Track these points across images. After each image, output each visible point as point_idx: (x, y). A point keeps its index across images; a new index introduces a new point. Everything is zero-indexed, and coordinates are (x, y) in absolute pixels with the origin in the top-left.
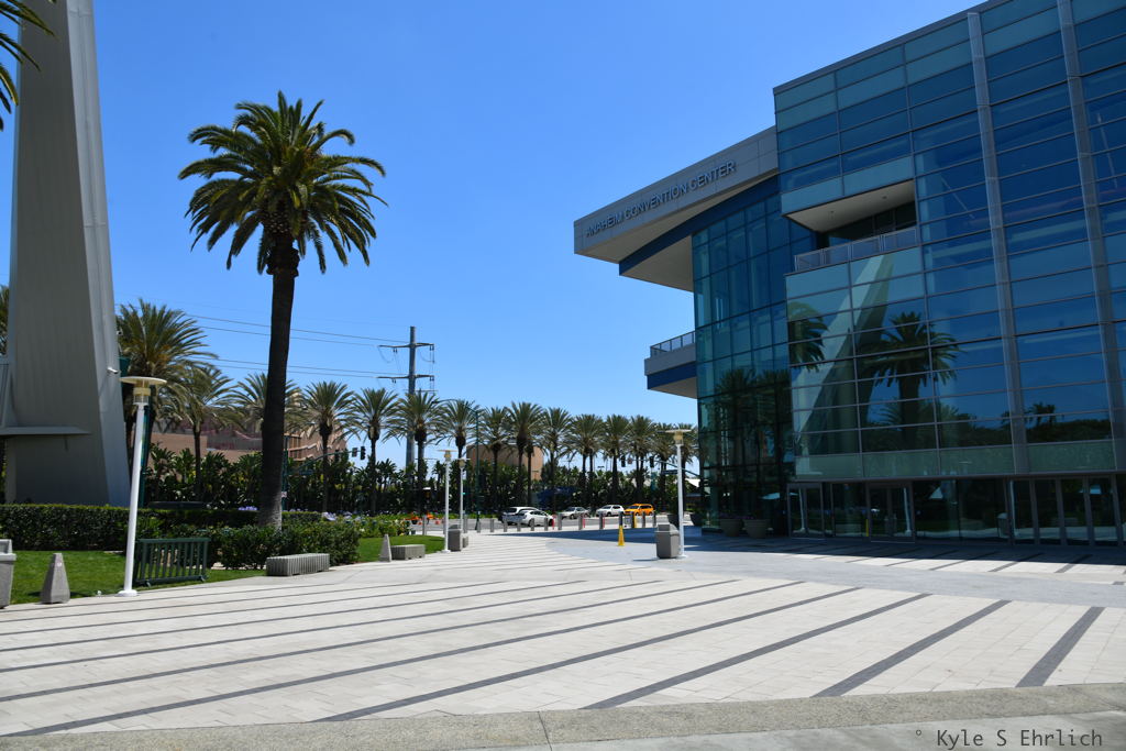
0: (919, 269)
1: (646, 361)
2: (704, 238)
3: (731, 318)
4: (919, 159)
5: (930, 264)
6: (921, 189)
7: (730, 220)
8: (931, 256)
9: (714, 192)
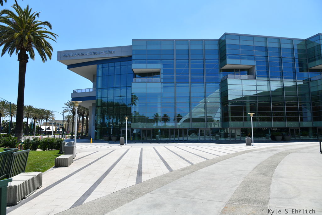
1: (72, 94)
2: (100, 66)
3: (108, 88)
4: (162, 65)
5: (162, 87)
6: (162, 71)
7: (110, 64)
8: (163, 85)
9: (108, 56)
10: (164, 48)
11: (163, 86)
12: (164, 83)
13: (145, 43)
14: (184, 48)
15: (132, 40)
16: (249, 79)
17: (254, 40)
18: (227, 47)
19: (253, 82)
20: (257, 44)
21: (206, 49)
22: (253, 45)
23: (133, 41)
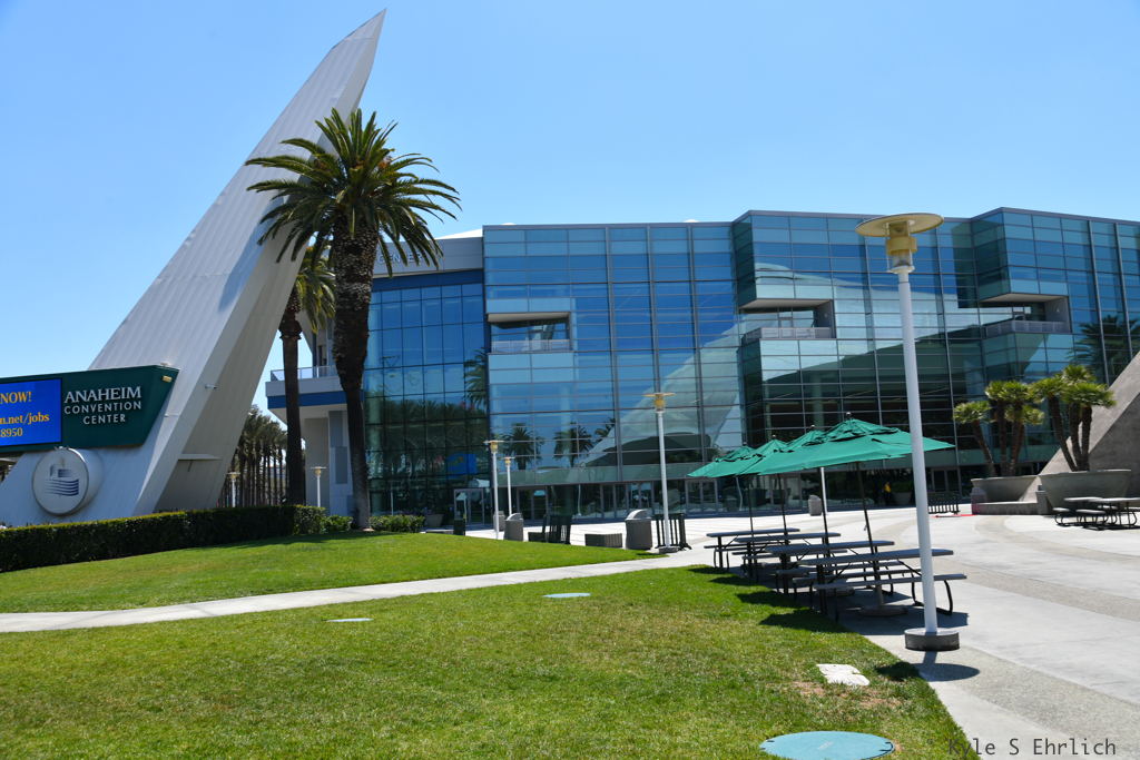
0: (572, 365)
3: (402, 367)
4: (574, 300)
5: (577, 363)
6: (574, 319)
7: (405, 292)
10: (576, 250)
11: (580, 361)
12: (579, 353)
13: (520, 236)
15: (485, 226)
16: (818, 337)
17: (830, 228)
18: (756, 252)
20: (837, 239)
21: (696, 251)
22: (826, 242)
23: (486, 229)
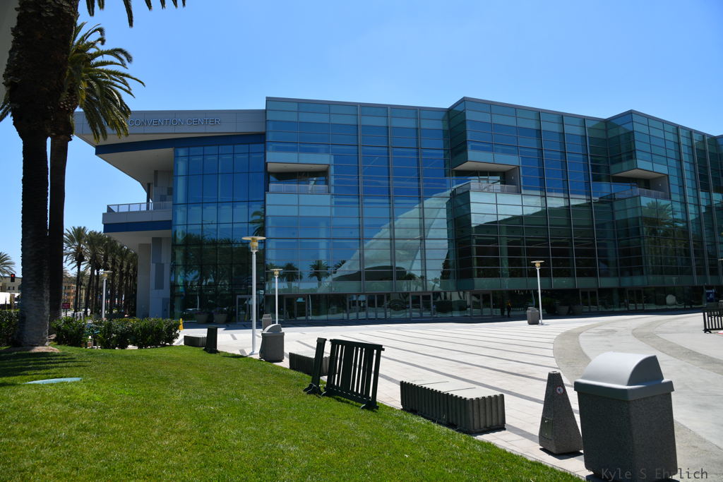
0: (329, 204)
1: (104, 214)
2: (182, 152)
3: (202, 203)
4: (332, 157)
5: (333, 203)
6: (332, 170)
7: (206, 148)
8: (334, 200)
9: (204, 131)
10: (336, 120)
11: (335, 203)
12: (336, 195)
13: (295, 107)
14: (381, 122)
15: (267, 98)
16: (509, 192)
17: (518, 115)
18: (468, 127)
19: (516, 199)
20: (522, 124)
21: (423, 127)
22: (515, 125)
23: (269, 100)
